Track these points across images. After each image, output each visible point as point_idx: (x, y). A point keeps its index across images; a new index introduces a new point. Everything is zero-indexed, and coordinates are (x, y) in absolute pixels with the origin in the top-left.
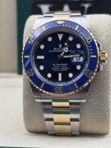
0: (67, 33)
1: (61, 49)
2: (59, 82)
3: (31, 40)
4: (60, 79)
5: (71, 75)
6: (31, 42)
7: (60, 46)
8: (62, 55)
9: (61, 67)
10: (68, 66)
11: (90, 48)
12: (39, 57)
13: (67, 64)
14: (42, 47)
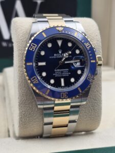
0: (66, 39)
1: (61, 54)
2: (62, 87)
3: (32, 47)
4: (63, 84)
5: (72, 80)
6: (33, 49)
7: (60, 52)
8: (63, 60)
9: (62, 72)
10: (69, 71)
11: (89, 54)
12: (40, 64)
13: (68, 70)
14: (43, 53)
